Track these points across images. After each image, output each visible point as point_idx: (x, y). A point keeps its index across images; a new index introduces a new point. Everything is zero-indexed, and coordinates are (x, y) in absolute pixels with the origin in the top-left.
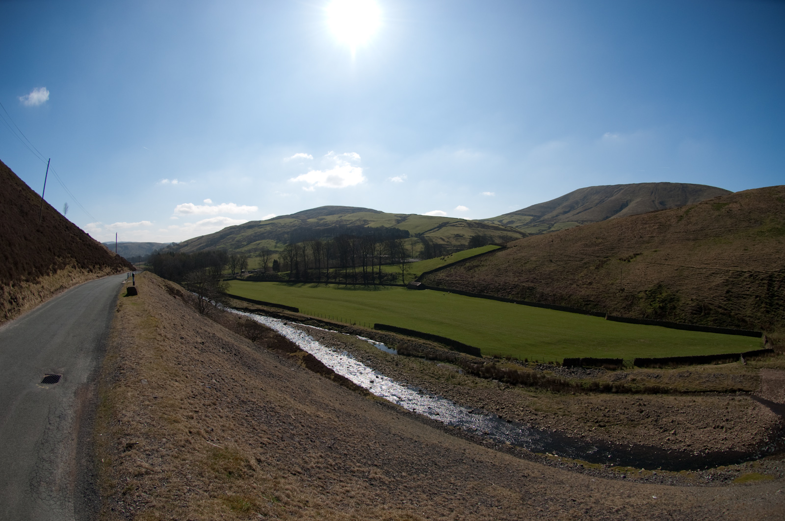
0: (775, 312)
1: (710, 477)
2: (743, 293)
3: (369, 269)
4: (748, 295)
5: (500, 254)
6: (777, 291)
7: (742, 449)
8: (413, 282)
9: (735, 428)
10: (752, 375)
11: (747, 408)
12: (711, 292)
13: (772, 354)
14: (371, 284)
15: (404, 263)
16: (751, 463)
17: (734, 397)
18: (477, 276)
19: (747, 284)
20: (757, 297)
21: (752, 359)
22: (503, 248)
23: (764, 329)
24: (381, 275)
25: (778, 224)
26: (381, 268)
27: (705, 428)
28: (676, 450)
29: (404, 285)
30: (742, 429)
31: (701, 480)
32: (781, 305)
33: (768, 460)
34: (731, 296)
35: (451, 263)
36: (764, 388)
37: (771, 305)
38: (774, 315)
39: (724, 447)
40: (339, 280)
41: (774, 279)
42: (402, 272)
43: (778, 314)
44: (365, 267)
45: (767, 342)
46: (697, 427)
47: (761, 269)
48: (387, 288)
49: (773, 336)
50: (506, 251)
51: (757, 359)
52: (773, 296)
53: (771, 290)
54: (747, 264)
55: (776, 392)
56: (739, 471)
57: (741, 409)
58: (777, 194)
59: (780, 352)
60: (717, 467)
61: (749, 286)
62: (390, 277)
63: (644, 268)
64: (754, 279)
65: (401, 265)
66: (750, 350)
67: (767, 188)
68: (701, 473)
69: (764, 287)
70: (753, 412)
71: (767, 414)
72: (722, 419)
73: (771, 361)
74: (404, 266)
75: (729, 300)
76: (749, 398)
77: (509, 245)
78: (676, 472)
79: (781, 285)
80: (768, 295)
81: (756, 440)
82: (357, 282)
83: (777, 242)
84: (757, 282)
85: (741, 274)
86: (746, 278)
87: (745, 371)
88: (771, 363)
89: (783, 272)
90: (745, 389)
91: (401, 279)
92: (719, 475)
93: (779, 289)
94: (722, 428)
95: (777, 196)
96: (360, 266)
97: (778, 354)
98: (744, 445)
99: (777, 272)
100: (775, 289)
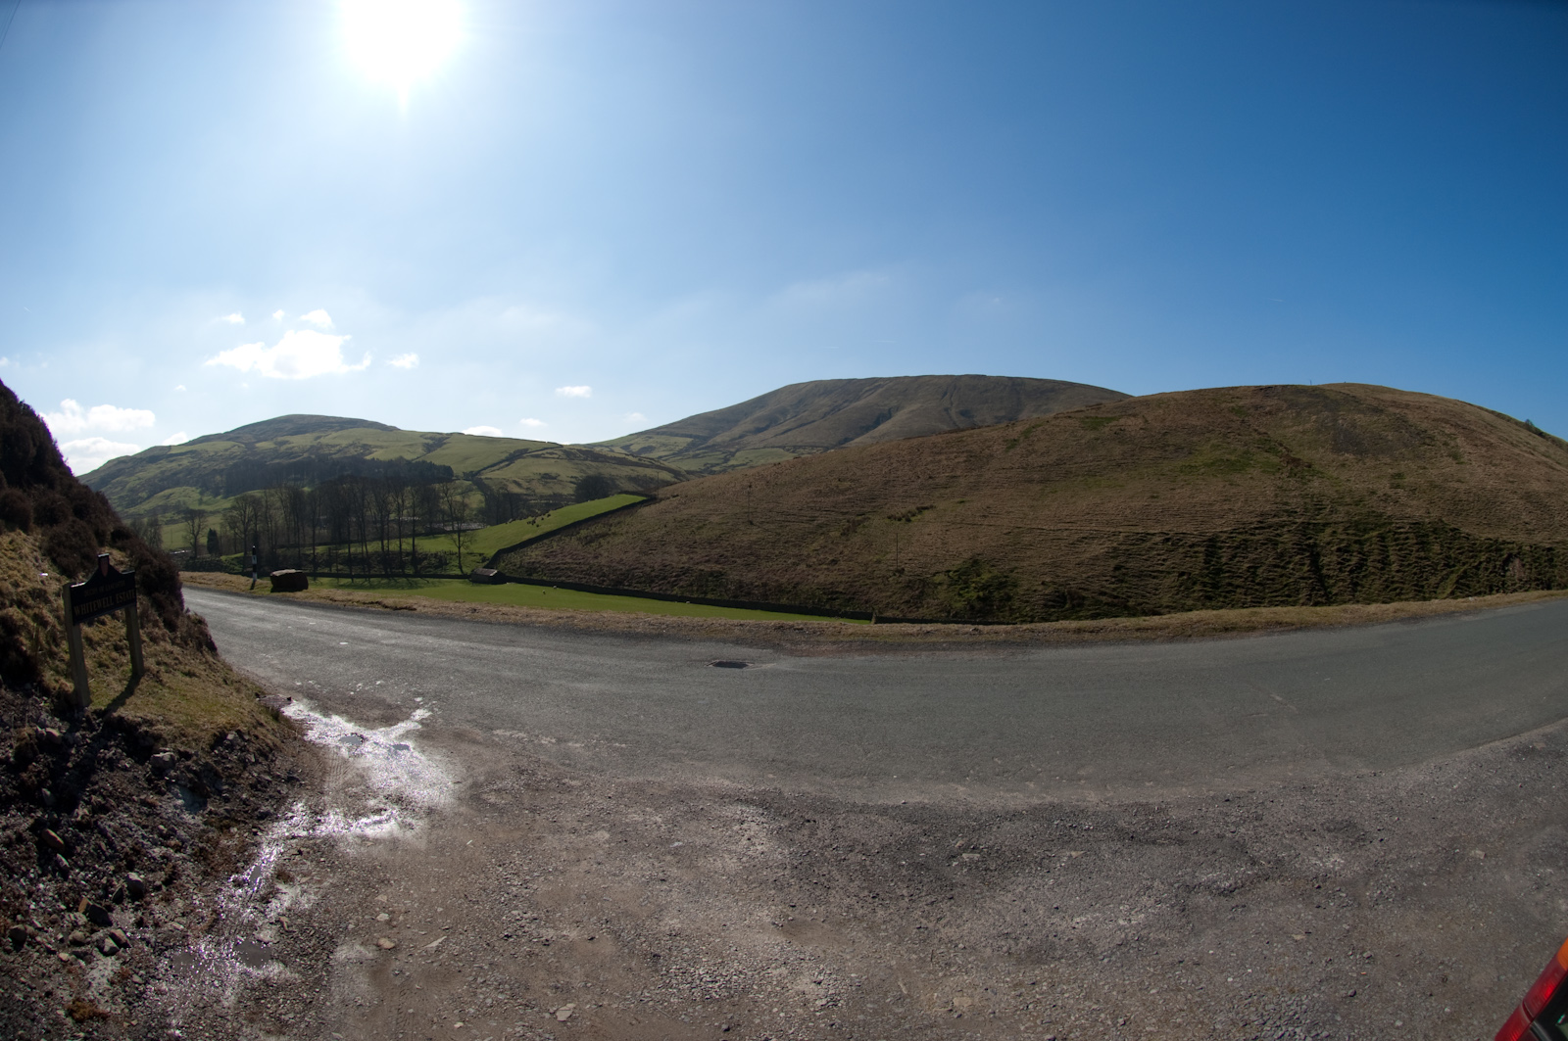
0: (1225, 597)
2: (1151, 569)
3: (394, 546)
4: (1162, 572)
5: (645, 511)
6: (1226, 564)
8: (481, 570)
12: (1082, 569)
14: (399, 576)
15: (460, 531)
18: (606, 554)
19: (1159, 555)
20: (1182, 574)
22: (652, 500)
24: (416, 558)
25: (1230, 454)
26: (416, 542)
29: (463, 576)
32: (1238, 587)
34: (1124, 574)
35: (549, 530)
37: (1215, 586)
38: (1223, 602)
40: (337, 570)
41: (1219, 544)
42: (456, 550)
44: (385, 542)
47: (1189, 528)
48: (433, 583)
50: (657, 505)
52: (1219, 571)
53: (1213, 563)
54: (1158, 521)
58: (1232, 402)
61: (1163, 557)
62: (433, 560)
63: (940, 533)
64: (1173, 545)
65: (456, 536)
69: (1197, 557)
74: (461, 538)
75: (1122, 581)
77: (661, 493)
79: (1236, 554)
80: (1206, 571)
82: (372, 572)
83: (1227, 483)
84: (1181, 550)
85: (1144, 537)
86: (1156, 544)
89: (1239, 533)
91: (456, 563)
93: (1231, 560)
95: (1232, 404)
96: (374, 540)
99: (1225, 532)
100: (1224, 560)
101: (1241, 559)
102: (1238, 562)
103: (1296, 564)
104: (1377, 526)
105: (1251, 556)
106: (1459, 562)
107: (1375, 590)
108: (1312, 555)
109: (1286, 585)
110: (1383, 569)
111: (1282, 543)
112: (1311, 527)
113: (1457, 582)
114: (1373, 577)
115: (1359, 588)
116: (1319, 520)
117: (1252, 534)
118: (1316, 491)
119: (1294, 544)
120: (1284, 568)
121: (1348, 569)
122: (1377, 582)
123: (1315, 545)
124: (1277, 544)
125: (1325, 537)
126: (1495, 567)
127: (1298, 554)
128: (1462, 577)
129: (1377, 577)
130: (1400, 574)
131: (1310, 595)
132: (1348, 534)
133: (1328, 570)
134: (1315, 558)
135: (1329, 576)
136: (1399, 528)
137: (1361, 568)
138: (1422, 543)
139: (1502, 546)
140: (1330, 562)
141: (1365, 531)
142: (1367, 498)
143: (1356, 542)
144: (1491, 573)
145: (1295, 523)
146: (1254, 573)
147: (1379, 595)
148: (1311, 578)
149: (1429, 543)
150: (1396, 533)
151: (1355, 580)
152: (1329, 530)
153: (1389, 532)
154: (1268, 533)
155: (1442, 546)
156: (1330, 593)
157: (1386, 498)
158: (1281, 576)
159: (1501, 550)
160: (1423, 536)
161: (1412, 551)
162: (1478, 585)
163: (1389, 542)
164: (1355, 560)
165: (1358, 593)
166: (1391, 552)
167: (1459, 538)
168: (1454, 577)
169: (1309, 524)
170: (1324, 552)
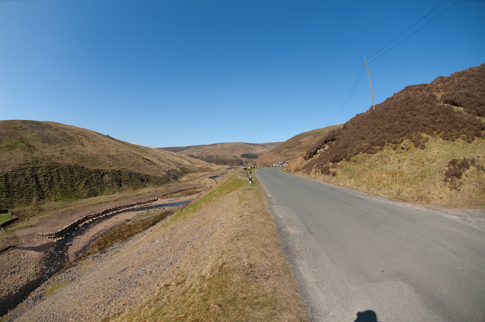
0: (12, 196)
1: (32, 301)
6: (11, 183)
7: (34, 279)
9: (21, 269)
10: (12, 236)
11: (20, 256)
13: (18, 221)
16: (46, 282)
17: (9, 252)
21: (8, 227)
23: (8, 208)
25: (11, 143)
27: (7, 276)
28: (5, 296)
30: (25, 268)
31: (30, 305)
32: (15, 191)
33: (55, 276)
36: (23, 241)
37: (9, 192)
38: (12, 198)
39: (24, 282)
41: (8, 176)
43: (14, 197)
45: (12, 214)
46: (3, 277)
49: (15, 210)
51: (10, 226)
52: (9, 186)
53: (7, 183)
55: (31, 241)
56: (43, 290)
57: (17, 258)
58: (14, 125)
59: (23, 219)
60: (30, 294)
66: (4, 222)
67: (9, 120)
68: (26, 301)
69: (3, 181)
70: (25, 256)
71: (35, 255)
72: (11, 268)
73: (20, 225)
76: (17, 250)
78: (16, 308)
79: (13, 179)
80: (6, 187)
81: (38, 270)
83: (10, 154)
87: (7, 235)
88: (20, 226)
89: (14, 172)
90: (12, 246)
92: (36, 297)
93: (12, 182)
94: (15, 272)
95: (14, 126)
97: (22, 220)
98: (33, 276)
99: (10, 172)
100: (10, 182)
101: (15, 181)
102: (14, 182)
103: (31, 182)
104: (56, 167)
105: (18, 180)
106: (85, 177)
107: (57, 188)
108: (36, 178)
109: (29, 190)
110: (59, 181)
111: (26, 174)
112: (35, 168)
113: (85, 183)
114: (56, 184)
115: (52, 188)
116: (37, 166)
117: (17, 172)
118: (36, 156)
119: (30, 175)
120: (28, 183)
121: (48, 182)
122: (58, 185)
123: (36, 175)
124: (25, 175)
125: (39, 171)
126: (98, 177)
127: (32, 178)
128: (87, 182)
129: (57, 184)
130: (65, 182)
131: (37, 192)
132: (46, 170)
133: (41, 183)
134: (37, 179)
135: (42, 185)
136: (63, 167)
137: (52, 181)
138: (71, 172)
139: (101, 171)
140: (41, 180)
141: (52, 169)
142: (52, 158)
143: (49, 173)
144: (97, 179)
145: (30, 167)
146: (19, 186)
147: (59, 190)
148: (36, 186)
149: (74, 172)
150: (62, 169)
151: (50, 186)
152: (40, 169)
153: (60, 169)
154: (22, 171)
155: (78, 172)
156: (43, 191)
157: (58, 158)
158: (27, 186)
159: (100, 172)
160: (71, 170)
161: (68, 174)
162: (93, 183)
163: (60, 172)
164: (49, 179)
165: (52, 190)
166: (61, 175)
167: (84, 169)
168: (84, 182)
169: (34, 167)
170: (39, 177)
